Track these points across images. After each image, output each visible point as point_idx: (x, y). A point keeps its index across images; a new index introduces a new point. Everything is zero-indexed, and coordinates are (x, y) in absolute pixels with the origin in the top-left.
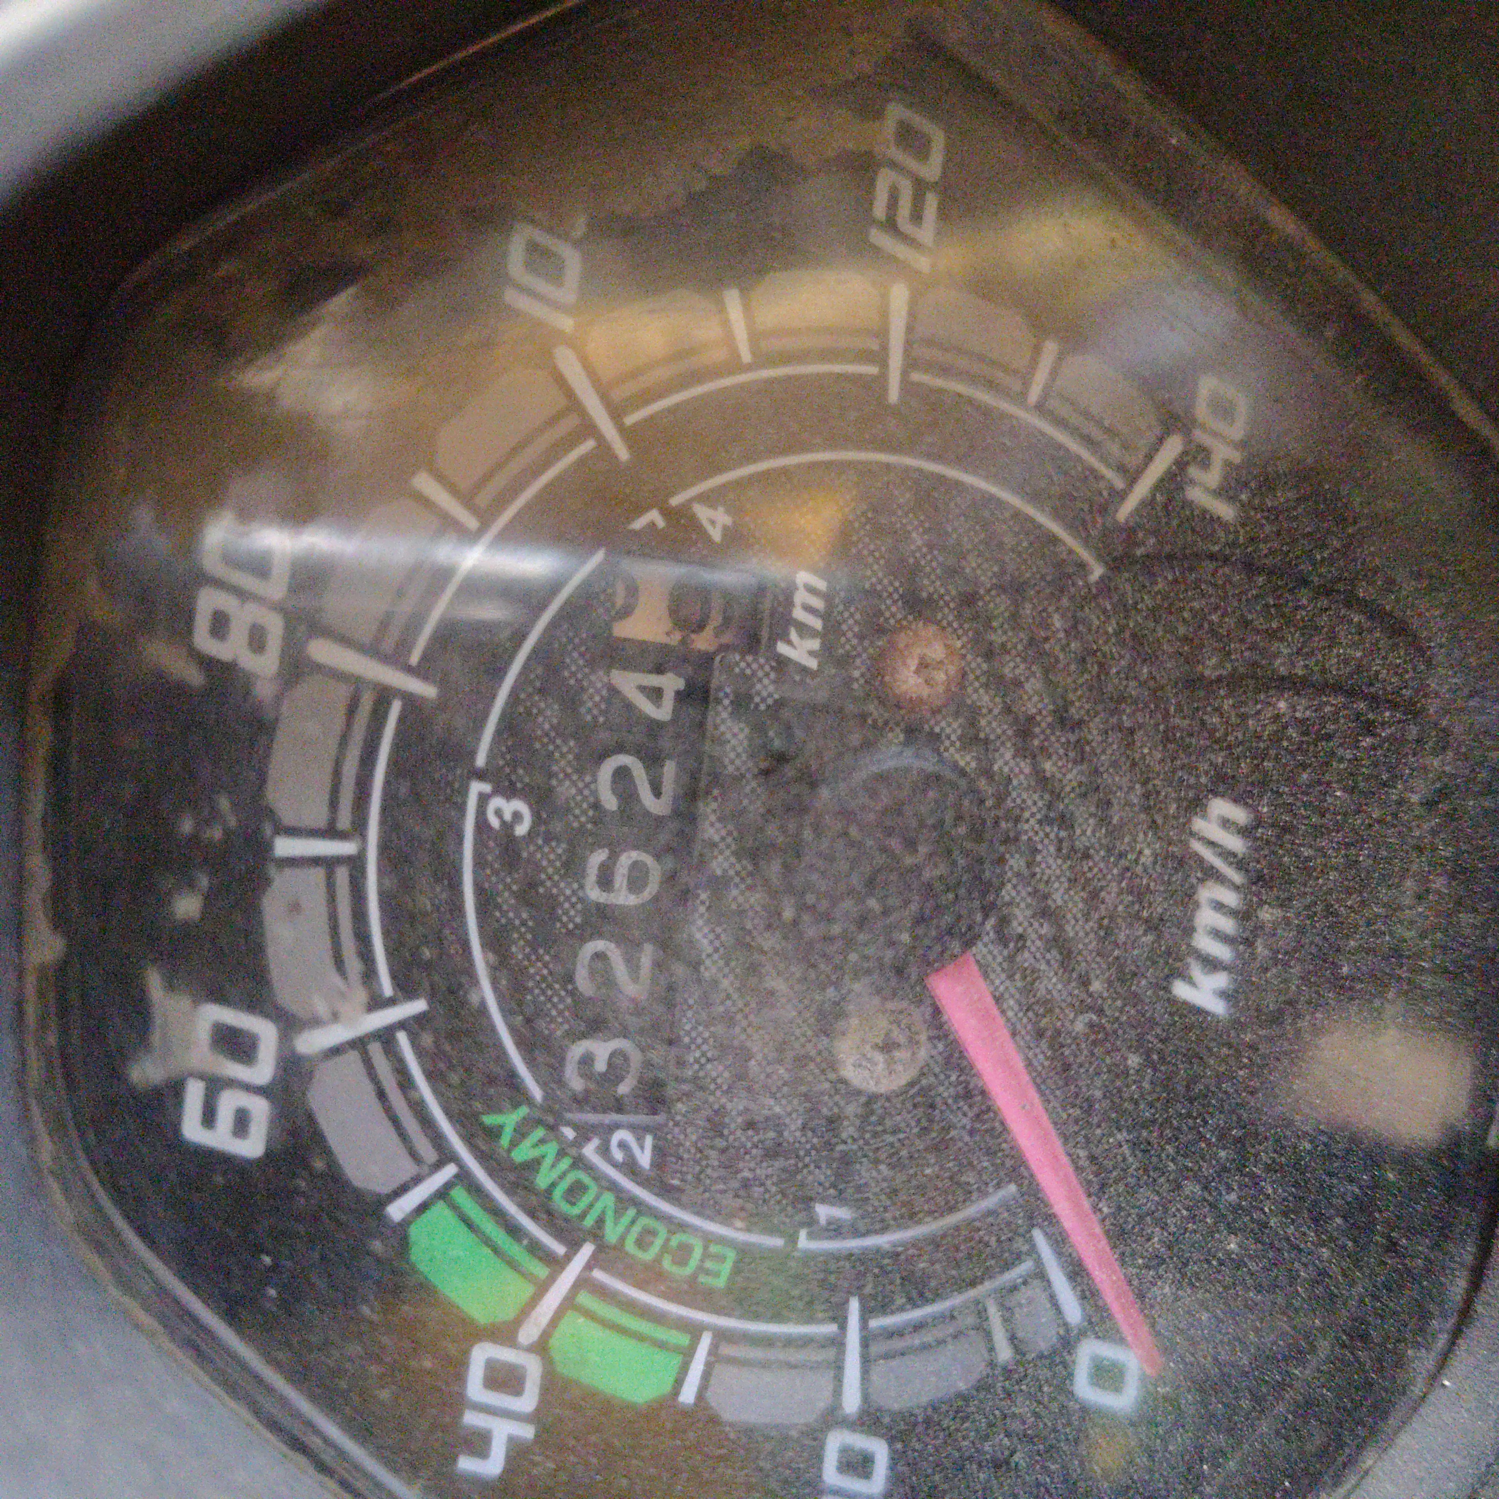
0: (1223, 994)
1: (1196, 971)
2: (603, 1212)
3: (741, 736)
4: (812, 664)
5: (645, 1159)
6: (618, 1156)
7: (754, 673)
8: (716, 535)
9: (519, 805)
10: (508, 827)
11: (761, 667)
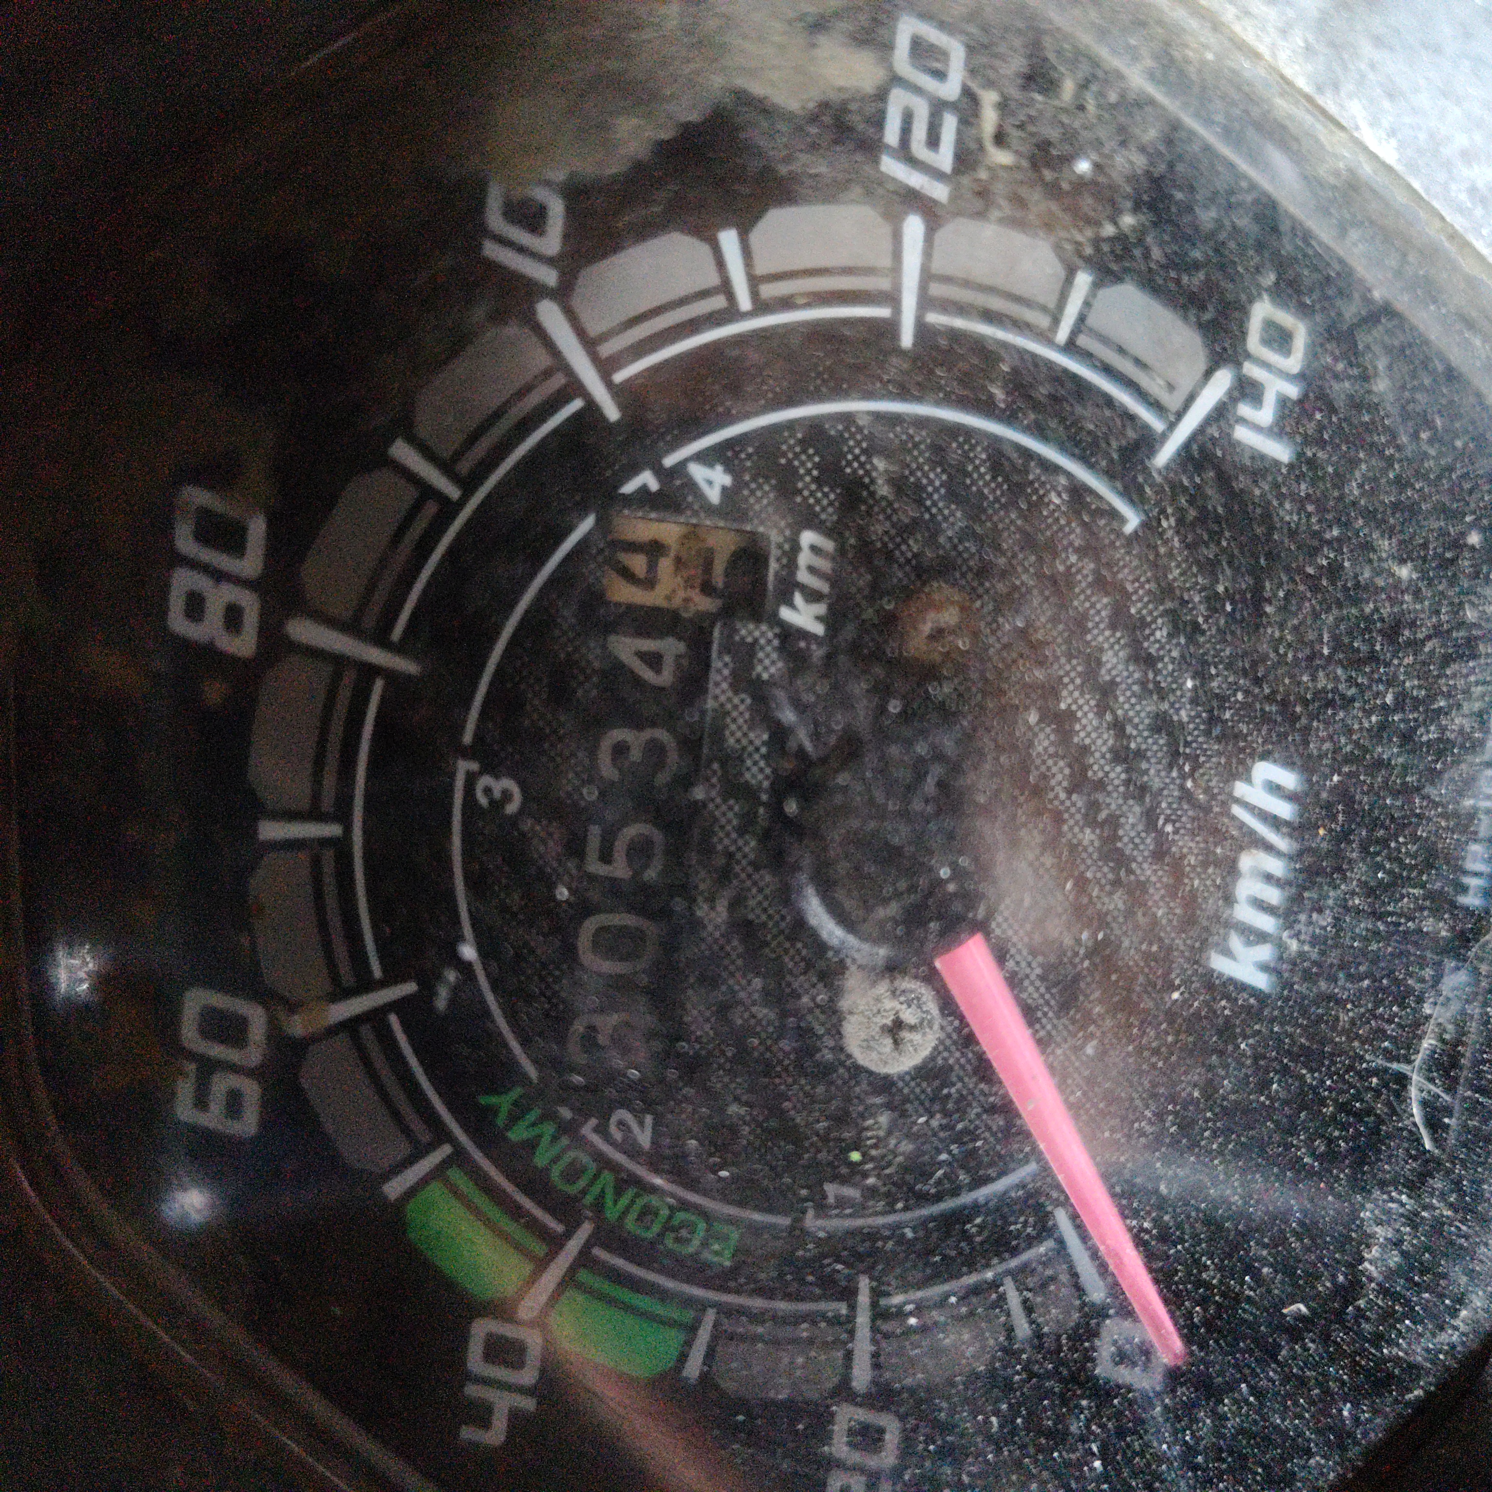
0: (1264, 968)
1: (1235, 942)
2: (603, 1191)
3: (742, 708)
4: (819, 629)
5: (644, 1138)
6: (618, 1136)
7: (756, 641)
8: (714, 496)
9: (508, 784)
10: (497, 805)
11: (763, 634)
